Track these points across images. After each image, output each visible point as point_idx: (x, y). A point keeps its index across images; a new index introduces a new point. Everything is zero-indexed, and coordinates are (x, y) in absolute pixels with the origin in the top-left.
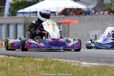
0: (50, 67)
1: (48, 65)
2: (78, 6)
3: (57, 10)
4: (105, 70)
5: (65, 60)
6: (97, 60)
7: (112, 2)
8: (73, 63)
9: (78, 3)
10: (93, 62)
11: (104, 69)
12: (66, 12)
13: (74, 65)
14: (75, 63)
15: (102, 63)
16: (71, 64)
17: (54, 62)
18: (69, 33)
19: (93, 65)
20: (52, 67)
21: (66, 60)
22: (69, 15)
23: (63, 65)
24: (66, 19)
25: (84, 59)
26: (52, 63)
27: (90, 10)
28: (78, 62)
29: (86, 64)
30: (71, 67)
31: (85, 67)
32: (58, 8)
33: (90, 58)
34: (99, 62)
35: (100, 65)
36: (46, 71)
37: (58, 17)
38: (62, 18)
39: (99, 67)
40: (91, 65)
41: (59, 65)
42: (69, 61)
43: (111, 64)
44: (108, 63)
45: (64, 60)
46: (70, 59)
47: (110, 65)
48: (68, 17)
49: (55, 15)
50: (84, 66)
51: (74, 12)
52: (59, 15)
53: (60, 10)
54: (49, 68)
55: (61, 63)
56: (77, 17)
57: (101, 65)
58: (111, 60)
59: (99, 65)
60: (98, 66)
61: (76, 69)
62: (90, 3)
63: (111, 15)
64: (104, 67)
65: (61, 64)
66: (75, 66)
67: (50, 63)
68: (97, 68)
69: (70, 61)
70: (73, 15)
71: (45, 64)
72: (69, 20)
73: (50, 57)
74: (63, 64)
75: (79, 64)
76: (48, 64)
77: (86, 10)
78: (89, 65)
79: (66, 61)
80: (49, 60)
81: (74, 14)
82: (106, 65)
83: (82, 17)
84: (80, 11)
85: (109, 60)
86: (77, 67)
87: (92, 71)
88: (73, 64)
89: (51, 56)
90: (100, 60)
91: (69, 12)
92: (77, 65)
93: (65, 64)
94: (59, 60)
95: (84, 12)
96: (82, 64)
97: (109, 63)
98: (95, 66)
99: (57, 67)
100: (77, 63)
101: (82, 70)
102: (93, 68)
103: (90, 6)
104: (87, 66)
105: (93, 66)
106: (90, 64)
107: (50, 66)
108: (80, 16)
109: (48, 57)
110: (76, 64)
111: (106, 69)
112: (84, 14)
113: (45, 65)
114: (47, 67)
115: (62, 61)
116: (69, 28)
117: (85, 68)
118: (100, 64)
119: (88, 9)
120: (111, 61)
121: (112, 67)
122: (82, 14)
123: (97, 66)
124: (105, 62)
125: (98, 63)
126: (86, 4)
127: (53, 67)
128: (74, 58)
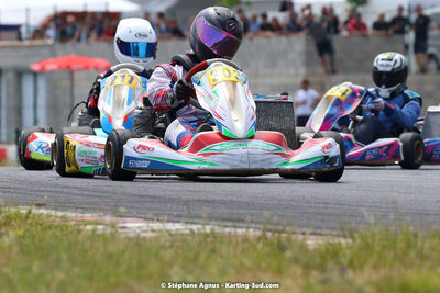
2: (107, 5)
3: (28, 17)
4: (213, 251)
5: (60, 214)
6: (182, 211)
8: (90, 223)
10: (168, 221)
11: (210, 247)
13: (94, 231)
14: (97, 223)
15: (201, 221)
16: (82, 227)
17: (15, 219)
19: (168, 231)
20: (6, 241)
21: (63, 213)
23: (50, 232)
24: (60, 53)
25: (132, 207)
26: (8, 222)
28: (108, 219)
29: (139, 228)
30: (80, 238)
31: (138, 237)
32: (28, 10)
33: (156, 205)
34: (191, 218)
35: (192, 231)
37: (29, 46)
38: (46, 51)
39: (190, 238)
40: (161, 231)
41: (35, 232)
42: (74, 215)
43: (235, 227)
44: (225, 223)
45: (53, 213)
46: (76, 208)
47: (233, 230)
48: (69, 46)
49: (20, 38)
50: (131, 235)
52: (33, 38)
53: (36, 19)
55: (41, 225)
56: (102, 47)
57: (196, 231)
58: (235, 211)
59: (188, 232)
60: (188, 235)
61: (100, 244)
64: (209, 240)
65: (45, 229)
66: (99, 235)
68: (183, 240)
69: (80, 215)
72: (73, 56)
74: (50, 227)
75: (114, 226)
78: (153, 231)
79: (63, 217)
82: (217, 230)
85: (226, 211)
86: (103, 237)
87: (162, 253)
89: (6, 195)
90: (193, 213)
91: (74, 27)
92: (104, 230)
93: (57, 227)
94: (35, 211)
96: (123, 228)
97: (229, 224)
98: (176, 234)
99: (27, 241)
100: (107, 225)
101: (124, 251)
102: (168, 244)
104: (143, 234)
105: (167, 237)
106: (156, 226)
110: (100, 227)
111: (218, 244)
115: (49, 216)
116: (72, 87)
117: (138, 243)
118: (194, 227)
119: (147, 15)
120: (235, 217)
121: (240, 240)
123: (182, 235)
124: (211, 218)
125: (186, 223)
127: (10, 237)
128: (90, 204)
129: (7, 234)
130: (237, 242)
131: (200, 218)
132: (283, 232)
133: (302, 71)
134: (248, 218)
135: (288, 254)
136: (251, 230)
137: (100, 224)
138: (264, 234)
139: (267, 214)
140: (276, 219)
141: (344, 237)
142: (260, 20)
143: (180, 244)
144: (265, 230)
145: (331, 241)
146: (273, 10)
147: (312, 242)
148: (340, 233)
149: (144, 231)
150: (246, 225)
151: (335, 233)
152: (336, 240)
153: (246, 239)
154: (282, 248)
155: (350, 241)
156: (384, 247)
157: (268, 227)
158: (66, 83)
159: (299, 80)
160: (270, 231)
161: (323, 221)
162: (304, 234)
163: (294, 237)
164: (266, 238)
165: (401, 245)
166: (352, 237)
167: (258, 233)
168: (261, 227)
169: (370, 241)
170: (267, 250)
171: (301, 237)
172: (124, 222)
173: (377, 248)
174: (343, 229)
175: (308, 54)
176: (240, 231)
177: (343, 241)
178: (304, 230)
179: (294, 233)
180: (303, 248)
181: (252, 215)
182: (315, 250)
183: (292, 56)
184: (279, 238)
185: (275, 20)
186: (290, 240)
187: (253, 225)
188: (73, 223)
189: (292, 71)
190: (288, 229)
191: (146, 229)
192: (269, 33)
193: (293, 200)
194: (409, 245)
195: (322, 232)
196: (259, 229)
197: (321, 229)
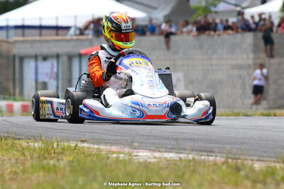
0: (57, 164)
1: (52, 158)
3: (76, 21)
4: (194, 171)
5: (96, 147)
6: (174, 145)
8: (115, 153)
9: (127, 5)
10: (165, 152)
11: (192, 168)
13: (118, 158)
14: (120, 153)
15: (186, 152)
16: (110, 155)
17: (67, 150)
19: (165, 158)
20: (62, 164)
23: (90, 158)
25: (142, 143)
26: (63, 152)
28: (127, 150)
29: (147, 156)
30: (109, 162)
31: (146, 161)
32: (76, 17)
33: (157, 141)
34: (179, 150)
35: (180, 158)
36: (48, 172)
37: (77, 40)
38: (87, 43)
39: (178, 163)
40: (160, 158)
42: (105, 147)
43: (208, 156)
44: (201, 153)
45: (91, 146)
46: (106, 143)
47: (206, 158)
50: (141, 160)
54: (54, 166)
55: (84, 154)
57: (183, 158)
58: (208, 145)
59: (178, 158)
60: (177, 160)
61: (122, 167)
62: (155, 5)
64: (191, 164)
65: (86, 156)
66: (121, 161)
68: (175, 164)
69: (109, 147)
71: (46, 155)
73: (58, 138)
74: (90, 155)
75: (130, 155)
76: (53, 155)
78: (155, 158)
79: (98, 149)
80: (55, 145)
82: (197, 157)
85: (202, 145)
86: (125, 163)
87: (161, 172)
88: (115, 155)
89: (61, 134)
90: (181, 146)
92: (124, 157)
93: (94, 155)
94: (80, 145)
96: (136, 156)
97: (205, 154)
98: (170, 160)
99: (75, 164)
100: (126, 154)
101: (137, 171)
102: (165, 166)
103: (156, 11)
104: (149, 160)
105: (164, 160)
106: (157, 154)
107: (58, 160)
109: (52, 138)
110: (122, 155)
111: (197, 167)
113: (45, 158)
115: (89, 148)
117: (146, 165)
118: (182, 156)
119: (151, 20)
120: (208, 149)
121: (211, 164)
123: (174, 160)
124: (193, 150)
125: (177, 153)
127: (64, 162)
128: (118, 140)
129: (62, 160)
131: (186, 149)
132: (239, 159)
133: (251, 56)
134: (216, 150)
135: (242, 173)
136: (218, 158)
138: (227, 160)
139: (228, 147)
140: (234, 151)
141: (278, 162)
143: (173, 166)
144: (227, 158)
145: (270, 165)
146: (232, 17)
147: (257, 166)
148: (276, 160)
149: (149, 158)
150: (215, 155)
151: (272, 159)
152: (273, 165)
153: (215, 164)
154: (238, 169)
155: (282, 165)
157: (229, 156)
159: (251, 62)
160: (230, 158)
161: (264, 152)
162: (252, 160)
163: (246, 162)
164: (228, 162)
167: (223, 160)
168: (225, 155)
170: (229, 170)
171: (250, 162)
172: (137, 152)
174: (277, 158)
175: (255, 46)
176: (211, 158)
177: (278, 165)
178: (252, 158)
179: (246, 160)
180: (252, 169)
181: (219, 148)
182: (259, 170)
183: (245, 46)
184: (236, 163)
186: (243, 164)
187: (220, 155)
188: (104, 153)
189: (245, 56)
190: (242, 157)
191: (151, 156)
193: (245, 138)
195: (264, 159)
196: (223, 157)
197: (263, 157)
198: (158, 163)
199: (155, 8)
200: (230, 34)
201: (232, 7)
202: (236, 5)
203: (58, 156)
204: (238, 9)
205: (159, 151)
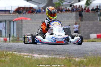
0: (5, 60)
1: (3, 58)
2: (30, 6)
3: (12, 8)
4: (54, 62)
5: (19, 53)
6: (47, 52)
7: (60, 2)
8: (26, 55)
9: (30, 3)
10: (44, 55)
11: (54, 61)
12: (19, 11)
13: (27, 57)
14: (28, 55)
15: (52, 55)
16: (24, 56)
17: (9, 55)
18: (22, 29)
19: (44, 57)
20: (7, 60)
21: (20, 53)
22: (22, 13)
23: (17, 57)
24: (19, 17)
25: (36, 52)
26: (7, 55)
27: (41, 9)
28: (30, 54)
29: (38, 56)
30: (24, 59)
32: (12, 7)
33: (41, 51)
36: (2, 62)
37: (12, 15)
38: (16, 16)
39: (49, 59)
40: (42, 57)
41: (13, 58)
42: (22, 53)
43: (59, 56)
45: (18, 53)
46: (23, 52)
47: (59, 57)
48: (21, 15)
49: (10, 13)
50: (36, 58)
51: (27, 11)
52: (13, 13)
53: (14, 8)
54: (4, 60)
55: (15, 56)
56: (29, 15)
57: (50, 57)
59: (49, 57)
60: (48, 58)
61: (28, 60)
62: (40, 2)
63: (59, 13)
64: (54, 59)
65: (16, 57)
66: (28, 58)
67: (5, 56)
69: (24, 54)
70: (25, 13)
71: (1, 56)
72: (22, 17)
73: (6, 50)
74: (17, 56)
75: (32, 56)
76: (4, 56)
77: (37, 9)
78: (40, 57)
79: (20, 54)
80: (5, 53)
81: (27, 13)
82: (55, 57)
83: (34, 15)
84: (31, 9)
85: (57, 53)
87: (43, 62)
88: (26, 56)
90: (50, 53)
91: (22, 11)
93: (19, 56)
94: (14, 53)
95: (35, 10)
96: (33, 56)
97: (58, 55)
98: (46, 58)
99: (12, 60)
100: (30, 56)
101: (34, 62)
102: (44, 60)
103: (41, 5)
104: (38, 58)
105: (44, 58)
106: (41, 56)
107: (6, 58)
108: (32, 13)
109: (4, 50)
110: (28, 56)
112: (36, 12)
113: (1, 58)
114: (3, 59)
115: (17, 54)
116: (22, 24)
117: (37, 60)
118: (50, 56)
119: (39, 8)
120: (59, 54)
121: (60, 59)
122: (34, 12)
123: (47, 58)
124: (54, 54)
125: (48, 55)
126: (37, 4)
127: (8, 59)
128: (27, 51)
129: (7, 58)
130: (60, 60)
131: (51, 54)
132: (70, 57)
133: (75, 20)
134: (62, 54)
135: (72, 62)
136: (63, 57)
137: (29, 56)
138: (66, 58)
139: (67, 53)
140: (69, 54)
141: (85, 58)
142: (65, 9)
143: (47, 60)
144: (66, 57)
145: (82, 59)
146: (68, 7)
147: (77, 60)
148: (83, 57)
149: (38, 57)
150: (62, 56)
151: (82, 57)
152: (83, 59)
153: (62, 59)
154: (70, 61)
155: (86, 59)
156: (94, 61)
157: (67, 56)
158: (21, 23)
159: (74, 23)
160: (67, 57)
161: (80, 55)
162: (75, 58)
163: (73, 58)
164: (67, 59)
165: (97, 60)
166: (86, 58)
167: (65, 58)
169: (90, 59)
170: (67, 61)
171: (74, 58)
172: (34, 55)
173: (92, 61)
174: (84, 57)
175: (76, 17)
176: (60, 57)
177: (84, 59)
178: (75, 57)
179: (73, 57)
180: (75, 61)
181: (63, 53)
182: (78, 61)
183: (72, 17)
184: (70, 59)
185: (68, 9)
186: (72, 59)
187: (64, 56)
188: (22, 55)
189: (73, 21)
190: (72, 57)
191: (39, 57)
192: (67, 12)
193: (73, 50)
194: (99, 60)
195: (80, 57)
196: (65, 57)
197: (79, 56)
198: (41, 59)
199: (41, 4)
200: (67, 13)
201: (68, 3)
202: (69, 3)
203: (6, 56)
204: (70, 4)
205: (42, 55)
